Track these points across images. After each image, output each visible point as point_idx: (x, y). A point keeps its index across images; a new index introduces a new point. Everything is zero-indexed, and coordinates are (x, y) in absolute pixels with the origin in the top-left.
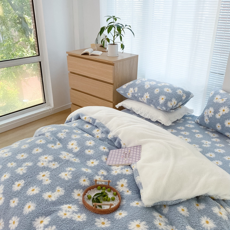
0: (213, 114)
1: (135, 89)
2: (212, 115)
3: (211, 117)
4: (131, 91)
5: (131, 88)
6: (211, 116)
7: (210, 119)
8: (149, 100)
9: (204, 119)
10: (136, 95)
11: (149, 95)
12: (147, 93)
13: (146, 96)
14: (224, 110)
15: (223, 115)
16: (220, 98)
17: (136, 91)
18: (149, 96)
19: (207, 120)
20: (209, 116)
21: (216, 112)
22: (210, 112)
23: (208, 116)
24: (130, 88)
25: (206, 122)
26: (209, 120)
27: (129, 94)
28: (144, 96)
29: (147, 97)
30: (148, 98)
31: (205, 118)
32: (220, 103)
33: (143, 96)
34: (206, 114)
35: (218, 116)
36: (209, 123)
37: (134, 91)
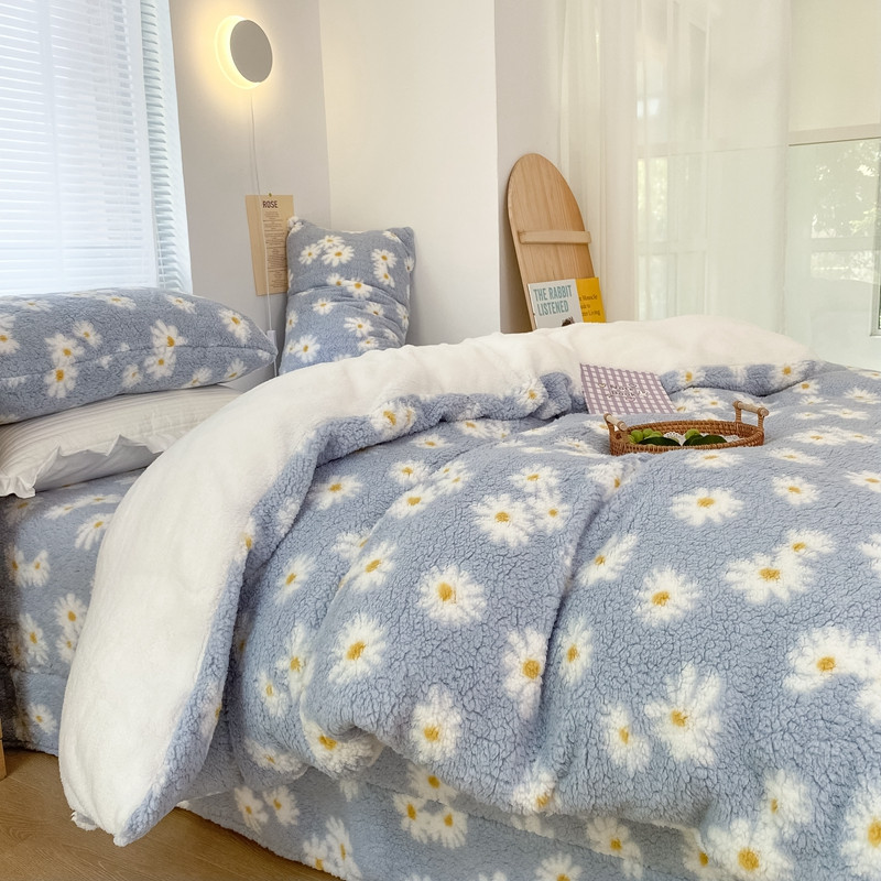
1: (80, 334)
4: (67, 352)
8: (188, 350)
10: (105, 361)
11: (173, 330)
13: (164, 341)
17: (94, 339)
18: (181, 333)
24: (48, 340)
27: (60, 376)
28: (157, 343)
29: (171, 342)
30: (180, 341)
33: (148, 349)
37: (82, 342)
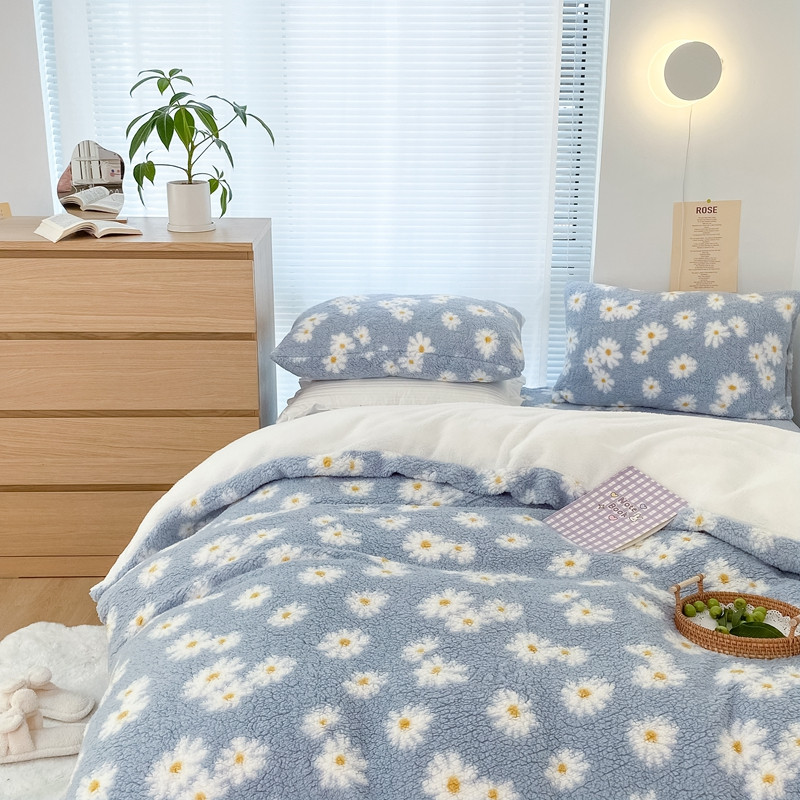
0: (620, 356)
1: (356, 335)
2: (619, 360)
3: (617, 368)
4: (342, 346)
5: (337, 332)
6: (617, 364)
7: (613, 373)
8: (435, 357)
9: (592, 381)
10: (369, 355)
11: (427, 341)
12: (419, 335)
13: (417, 348)
14: (651, 335)
15: (655, 349)
16: (620, 305)
17: (365, 340)
18: (432, 344)
19: (603, 381)
20: (610, 366)
21: (628, 346)
22: (608, 352)
23: (605, 367)
24: (334, 337)
25: (600, 387)
26: (611, 377)
27: (334, 360)
28: (410, 348)
29: (421, 349)
30: (431, 350)
31: (594, 377)
32: (628, 318)
33: (402, 352)
34: (596, 362)
35: (639, 357)
36: (614, 387)
37: (357, 341)
